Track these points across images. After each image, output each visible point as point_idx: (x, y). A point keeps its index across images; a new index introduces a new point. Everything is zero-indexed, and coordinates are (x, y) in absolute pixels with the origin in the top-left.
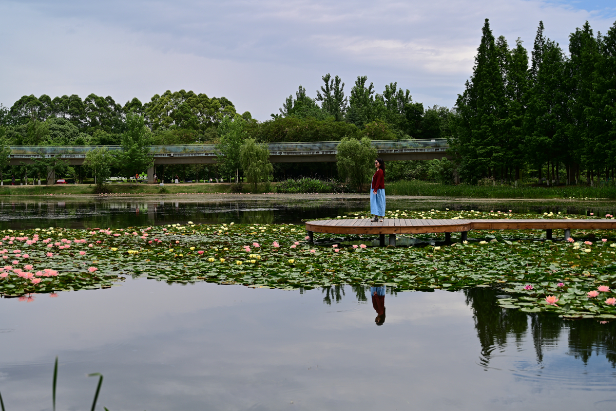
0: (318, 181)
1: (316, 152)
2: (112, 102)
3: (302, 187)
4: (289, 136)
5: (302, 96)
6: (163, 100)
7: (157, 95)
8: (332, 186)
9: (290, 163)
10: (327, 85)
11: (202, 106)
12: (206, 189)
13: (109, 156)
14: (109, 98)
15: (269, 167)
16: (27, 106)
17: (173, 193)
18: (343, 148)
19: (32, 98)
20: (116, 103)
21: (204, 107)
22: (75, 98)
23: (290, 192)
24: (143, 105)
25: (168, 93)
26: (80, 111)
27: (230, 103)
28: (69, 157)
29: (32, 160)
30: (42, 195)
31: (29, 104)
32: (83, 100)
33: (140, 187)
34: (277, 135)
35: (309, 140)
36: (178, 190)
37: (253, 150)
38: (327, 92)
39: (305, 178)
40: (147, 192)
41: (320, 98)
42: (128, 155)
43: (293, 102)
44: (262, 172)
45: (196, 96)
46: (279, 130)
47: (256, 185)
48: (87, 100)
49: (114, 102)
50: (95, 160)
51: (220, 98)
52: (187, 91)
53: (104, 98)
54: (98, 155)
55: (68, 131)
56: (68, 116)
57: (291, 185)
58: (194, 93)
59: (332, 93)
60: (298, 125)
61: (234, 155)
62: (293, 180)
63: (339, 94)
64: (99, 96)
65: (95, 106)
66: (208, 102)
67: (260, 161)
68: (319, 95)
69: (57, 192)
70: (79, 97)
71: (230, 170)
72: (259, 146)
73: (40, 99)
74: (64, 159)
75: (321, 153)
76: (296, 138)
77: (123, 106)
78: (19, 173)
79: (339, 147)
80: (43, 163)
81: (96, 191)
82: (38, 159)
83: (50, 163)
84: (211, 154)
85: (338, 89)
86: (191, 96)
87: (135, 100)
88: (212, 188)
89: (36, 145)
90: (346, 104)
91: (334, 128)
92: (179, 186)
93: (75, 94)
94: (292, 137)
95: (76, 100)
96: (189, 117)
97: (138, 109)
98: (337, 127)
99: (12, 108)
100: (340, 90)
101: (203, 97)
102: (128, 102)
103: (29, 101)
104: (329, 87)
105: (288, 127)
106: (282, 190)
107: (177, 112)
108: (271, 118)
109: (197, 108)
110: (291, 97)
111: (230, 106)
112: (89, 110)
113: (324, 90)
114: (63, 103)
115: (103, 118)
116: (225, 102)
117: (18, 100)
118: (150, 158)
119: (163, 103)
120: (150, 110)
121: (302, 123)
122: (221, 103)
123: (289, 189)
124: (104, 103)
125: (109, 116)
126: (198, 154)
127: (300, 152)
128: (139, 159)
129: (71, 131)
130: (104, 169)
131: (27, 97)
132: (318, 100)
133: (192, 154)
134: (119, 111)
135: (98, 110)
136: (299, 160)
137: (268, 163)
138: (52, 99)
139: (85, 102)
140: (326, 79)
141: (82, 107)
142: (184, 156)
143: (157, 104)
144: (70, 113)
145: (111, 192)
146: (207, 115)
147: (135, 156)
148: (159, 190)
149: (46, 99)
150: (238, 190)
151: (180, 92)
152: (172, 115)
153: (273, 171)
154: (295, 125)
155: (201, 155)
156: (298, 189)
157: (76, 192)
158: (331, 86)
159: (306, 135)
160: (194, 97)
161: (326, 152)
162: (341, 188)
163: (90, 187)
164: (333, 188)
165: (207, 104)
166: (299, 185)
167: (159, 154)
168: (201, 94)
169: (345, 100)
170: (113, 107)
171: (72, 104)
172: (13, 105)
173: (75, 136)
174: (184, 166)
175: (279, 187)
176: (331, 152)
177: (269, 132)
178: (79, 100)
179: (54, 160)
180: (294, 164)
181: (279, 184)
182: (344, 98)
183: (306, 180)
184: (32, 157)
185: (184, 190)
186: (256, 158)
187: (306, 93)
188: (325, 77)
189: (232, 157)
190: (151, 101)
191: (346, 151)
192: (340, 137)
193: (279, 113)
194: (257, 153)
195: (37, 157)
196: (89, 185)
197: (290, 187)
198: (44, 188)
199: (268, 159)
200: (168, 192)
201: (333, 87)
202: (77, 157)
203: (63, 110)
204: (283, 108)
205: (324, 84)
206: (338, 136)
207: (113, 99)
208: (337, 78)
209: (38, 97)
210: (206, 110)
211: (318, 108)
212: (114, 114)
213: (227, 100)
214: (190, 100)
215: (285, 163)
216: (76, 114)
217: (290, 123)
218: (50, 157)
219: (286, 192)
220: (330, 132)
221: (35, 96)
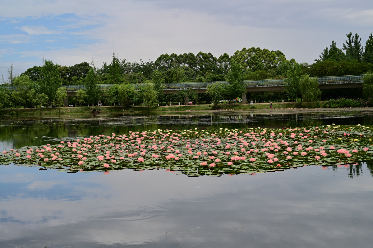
0: (350, 100)
1: (349, 82)
2: (212, 56)
3: (340, 104)
4: (328, 73)
5: (334, 47)
6: (242, 54)
7: (238, 51)
8: (360, 103)
9: (329, 89)
10: (350, 40)
11: (265, 56)
12: (279, 106)
13: (221, 88)
14: (210, 54)
15: (318, 92)
16: (164, 60)
17: (259, 109)
18: (367, 79)
19: (166, 56)
20: (214, 57)
21: (267, 57)
22: (191, 54)
23: (332, 107)
24: (230, 57)
25: (244, 49)
26: (194, 62)
27: (282, 54)
28: (197, 89)
29: (177, 91)
30: (184, 111)
31: (165, 59)
32: (195, 56)
33: (239, 105)
34: (321, 72)
35: (342, 74)
36: (262, 107)
37: (308, 81)
38: (350, 44)
39: (342, 98)
40: (243, 109)
41: (345, 48)
42: (232, 87)
43: (328, 51)
44: (314, 95)
45: (261, 50)
46: (322, 69)
47: (310, 103)
48: (198, 55)
49: (213, 56)
50: (213, 90)
51: (276, 51)
52: (256, 48)
53: (207, 54)
54: (214, 87)
55: (190, 74)
56: (187, 65)
57: (333, 103)
58: (260, 48)
59: (353, 45)
60: (334, 65)
61: (296, 85)
62: (334, 100)
63: (357, 45)
64: (204, 53)
65: (202, 59)
66: (269, 54)
67: (313, 88)
68: (345, 46)
69: (191, 109)
70: (193, 54)
71: (293, 94)
72: (312, 79)
73: (171, 56)
74: (194, 90)
75: (351, 82)
76: (333, 74)
77: (218, 58)
78: (165, 99)
79: (365, 79)
80: (183, 93)
81: (214, 108)
82: (180, 90)
83: (187, 93)
84: (281, 85)
85: (357, 41)
86: (258, 51)
87: (225, 54)
88: (282, 105)
89: (177, 82)
90: (362, 51)
91: (358, 66)
92: (262, 105)
93: (190, 52)
94: (331, 73)
95: (191, 56)
96: (258, 63)
97: (227, 60)
98: (361, 66)
99: (156, 62)
100: (358, 42)
101: (265, 51)
102: (221, 55)
103: (165, 57)
104: (351, 41)
105: (328, 67)
106: (327, 106)
107: (251, 60)
108: (315, 62)
109: (262, 57)
110: (327, 48)
111: (282, 56)
112: (199, 61)
113: (347, 43)
114: (184, 58)
115: (207, 66)
116: (279, 53)
117: (159, 57)
118: (244, 88)
119: (242, 56)
120: (234, 60)
121: (336, 64)
122: (276, 54)
123: (332, 105)
124: (207, 57)
125: (210, 64)
126: (273, 85)
127: (338, 82)
128: (239, 89)
129: (192, 74)
130: (218, 95)
131: (164, 55)
132: (344, 49)
133: (269, 85)
134: (215, 61)
135: (204, 61)
136: (337, 87)
137: (318, 89)
138: (178, 56)
139: (197, 57)
140: (349, 36)
141: (195, 59)
142: (264, 86)
143: (238, 56)
144: (188, 63)
145: (222, 109)
146: (268, 62)
147: (236, 87)
148: (251, 107)
149: (174, 56)
150: (299, 106)
151: (252, 48)
152: (247, 62)
153: (321, 95)
154: (333, 65)
155: (275, 86)
156: (338, 105)
157: (202, 109)
158: (353, 40)
159: (340, 71)
160: (260, 51)
161: (355, 82)
162: (366, 104)
163: (210, 106)
164: (361, 104)
165: (268, 55)
166: (338, 103)
167: (249, 86)
168: (265, 49)
169: (361, 49)
170: (212, 59)
171: (189, 58)
172: (156, 60)
173: (194, 77)
174: (263, 93)
175: (325, 104)
176: (358, 82)
177: (315, 70)
178: (193, 56)
179: (189, 91)
180: (332, 90)
181: (325, 102)
182: (361, 48)
183: (343, 99)
184: (176, 89)
185: (265, 107)
186: (310, 86)
187: (336, 45)
188: (348, 34)
189: (294, 86)
190: (234, 54)
191: (369, 80)
192: (363, 72)
193: (320, 59)
194: (310, 84)
195: (179, 89)
196: (209, 105)
197: (332, 104)
198: (184, 107)
199: (318, 87)
200: (256, 108)
201: (354, 40)
202: (201, 89)
203: (185, 62)
204: (322, 56)
205: (347, 39)
206: (361, 71)
207: (212, 54)
208: (356, 35)
209: (170, 55)
210: (268, 58)
211: (344, 54)
212: (213, 64)
213: (280, 52)
214: (258, 53)
215: (326, 89)
216: (192, 64)
217: (329, 64)
218: (186, 89)
219: (330, 107)
220: (356, 69)
221: (168, 54)
